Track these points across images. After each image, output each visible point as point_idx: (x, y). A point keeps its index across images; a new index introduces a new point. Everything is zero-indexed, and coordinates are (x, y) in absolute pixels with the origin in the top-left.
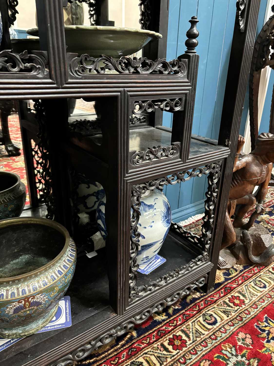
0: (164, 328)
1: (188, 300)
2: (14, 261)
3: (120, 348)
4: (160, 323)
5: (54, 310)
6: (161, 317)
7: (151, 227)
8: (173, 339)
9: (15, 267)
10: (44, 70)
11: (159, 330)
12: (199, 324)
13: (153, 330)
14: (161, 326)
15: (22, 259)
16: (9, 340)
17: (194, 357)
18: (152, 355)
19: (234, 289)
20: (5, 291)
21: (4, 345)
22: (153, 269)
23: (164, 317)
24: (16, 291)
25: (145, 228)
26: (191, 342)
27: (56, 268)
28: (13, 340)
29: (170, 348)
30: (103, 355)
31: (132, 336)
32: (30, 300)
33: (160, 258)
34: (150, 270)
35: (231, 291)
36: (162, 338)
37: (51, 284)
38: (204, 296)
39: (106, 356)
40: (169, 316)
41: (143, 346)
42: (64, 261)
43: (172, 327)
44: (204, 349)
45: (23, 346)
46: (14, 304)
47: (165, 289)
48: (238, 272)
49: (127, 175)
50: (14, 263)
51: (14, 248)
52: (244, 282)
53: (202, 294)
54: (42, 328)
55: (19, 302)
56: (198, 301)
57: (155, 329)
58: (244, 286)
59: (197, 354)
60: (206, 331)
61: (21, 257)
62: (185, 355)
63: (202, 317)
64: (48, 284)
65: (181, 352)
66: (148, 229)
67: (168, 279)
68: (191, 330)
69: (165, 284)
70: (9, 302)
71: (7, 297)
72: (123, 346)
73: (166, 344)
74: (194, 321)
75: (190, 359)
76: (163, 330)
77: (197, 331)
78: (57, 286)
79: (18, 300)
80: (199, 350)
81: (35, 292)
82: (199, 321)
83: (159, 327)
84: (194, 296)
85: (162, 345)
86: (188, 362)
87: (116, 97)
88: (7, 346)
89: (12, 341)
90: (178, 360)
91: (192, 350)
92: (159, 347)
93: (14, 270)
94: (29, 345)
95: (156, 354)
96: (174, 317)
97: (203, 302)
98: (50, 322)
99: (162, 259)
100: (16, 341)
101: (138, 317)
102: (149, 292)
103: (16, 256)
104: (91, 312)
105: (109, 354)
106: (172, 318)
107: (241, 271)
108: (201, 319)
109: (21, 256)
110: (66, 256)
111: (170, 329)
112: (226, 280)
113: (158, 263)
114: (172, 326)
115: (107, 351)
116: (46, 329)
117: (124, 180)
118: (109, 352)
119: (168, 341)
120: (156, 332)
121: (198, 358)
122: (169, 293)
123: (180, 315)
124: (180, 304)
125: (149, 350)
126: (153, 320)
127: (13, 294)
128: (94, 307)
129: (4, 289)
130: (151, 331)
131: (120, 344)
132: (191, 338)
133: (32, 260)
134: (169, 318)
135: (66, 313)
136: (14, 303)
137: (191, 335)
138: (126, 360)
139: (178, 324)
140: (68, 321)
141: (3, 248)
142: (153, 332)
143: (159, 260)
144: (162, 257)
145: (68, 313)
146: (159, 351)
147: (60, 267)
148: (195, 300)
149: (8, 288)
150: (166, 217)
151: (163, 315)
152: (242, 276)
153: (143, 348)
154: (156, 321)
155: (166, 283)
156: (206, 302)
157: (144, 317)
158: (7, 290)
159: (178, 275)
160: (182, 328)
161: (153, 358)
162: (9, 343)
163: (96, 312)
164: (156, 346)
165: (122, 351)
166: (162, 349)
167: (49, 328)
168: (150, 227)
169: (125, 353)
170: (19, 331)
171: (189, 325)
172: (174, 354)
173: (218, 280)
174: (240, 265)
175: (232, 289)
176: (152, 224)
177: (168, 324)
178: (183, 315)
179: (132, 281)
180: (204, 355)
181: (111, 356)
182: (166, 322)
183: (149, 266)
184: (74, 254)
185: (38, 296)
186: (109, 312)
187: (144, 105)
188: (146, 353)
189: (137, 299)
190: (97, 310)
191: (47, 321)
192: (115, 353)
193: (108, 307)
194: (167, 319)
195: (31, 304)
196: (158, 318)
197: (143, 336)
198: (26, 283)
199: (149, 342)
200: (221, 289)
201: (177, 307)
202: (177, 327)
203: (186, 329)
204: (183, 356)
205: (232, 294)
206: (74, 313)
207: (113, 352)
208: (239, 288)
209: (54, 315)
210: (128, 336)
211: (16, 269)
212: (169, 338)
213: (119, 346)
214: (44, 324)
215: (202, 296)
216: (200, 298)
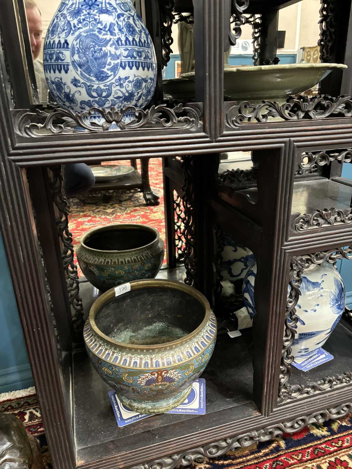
0: (323, 446)
2: (148, 328)
3: (262, 457)
4: (318, 438)
5: (187, 391)
6: (321, 431)
7: (315, 311)
8: (336, 463)
9: (148, 335)
10: (198, 123)
11: (316, 447)
13: (308, 445)
14: (319, 442)
16: (138, 414)
20: (138, 359)
21: (131, 418)
22: (313, 366)
23: (325, 433)
24: (149, 362)
25: (306, 311)
27: (193, 344)
28: (141, 414)
30: (241, 460)
31: (279, 446)
32: (163, 374)
33: (325, 353)
34: (309, 366)
36: (319, 457)
37: (186, 361)
39: (243, 462)
40: (333, 433)
41: (292, 462)
42: (203, 337)
43: (336, 448)
45: (152, 424)
46: (147, 375)
47: (329, 396)
49: (286, 243)
50: (148, 330)
51: (148, 312)
54: (172, 408)
55: (152, 374)
57: (310, 444)
61: (154, 324)
64: (183, 360)
66: (310, 313)
67: (334, 383)
69: (329, 389)
70: (142, 372)
71: (140, 366)
72: (266, 455)
73: (324, 467)
76: (322, 449)
78: (193, 365)
79: (151, 372)
81: (169, 366)
83: (316, 443)
85: (319, 468)
87: (279, 149)
88: (135, 420)
89: (140, 416)
93: (146, 337)
94: (157, 424)
96: (339, 435)
98: (181, 404)
99: (327, 354)
100: (144, 417)
101: (289, 424)
102: (305, 395)
103: (149, 322)
104: (229, 403)
105: (248, 461)
106: (336, 436)
109: (155, 322)
110: (205, 331)
111: (332, 449)
113: (322, 359)
114: (335, 446)
115: (246, 456)
116: (177, 410)
117: (281, 249)
118: (248, 458)
119: (327, 464)
120: (311, 449)
122: (335, 402)
123: (348, 435)
124: (349, 421)
126: (310, 432)
127: (146, 363)
128: (234, 399)
129: (138, 356)
130: (305, 446)
131: (262, 451)
133: (166, 330)
134: (332, 435)
135: (200, 398)
136: (147, 373)
139: (344, 445)
140: (202, 407)
141: (137, 311)
142: (308, 448)
143: (324, 356)
144: (329, 353)
145: (202, 399)
147: (197, 342)
149: (142, 356)
150: (336, 300)
151: (324, 430)
153: (292, 464)
154: (312, 435)
155: (331, 387)
157: (296, 425)
158: (141, 359)
159: (349, 381)
160: (350, 453)
162: (137, 417)
163: (235, 405)
164: (310, 466)
165: (264, 460)
167: (180, 410)
168: (313, 312)
169: (268, 464)
170: (148, 406)
176: (316, 308)
177: (329, 443)
179: (283, 376)
181: (250, 463)
182: (327, 439)
183: (308, 361)
184: (214, 330)
185: (172, 371)
186: (251, 408)
187: (315, 157)
189: (289, 400)
190: (236, 402)
191: (178, 402)
192: (256, 461)
193: (250, 403)
194: (329, 436)
195: (164, 379)
196: (316, 432)
197: (292, 450)
198: (160, 355)
199: (301, 459)
201: (344, 424)
202: (342, 449)
206: (209, 400)
207: (253, 459)
209: (186, 396)
210: (274, 445)
211: (149, 336)
212: (330, 461)
213: (261, 454)
214: (176, 405)
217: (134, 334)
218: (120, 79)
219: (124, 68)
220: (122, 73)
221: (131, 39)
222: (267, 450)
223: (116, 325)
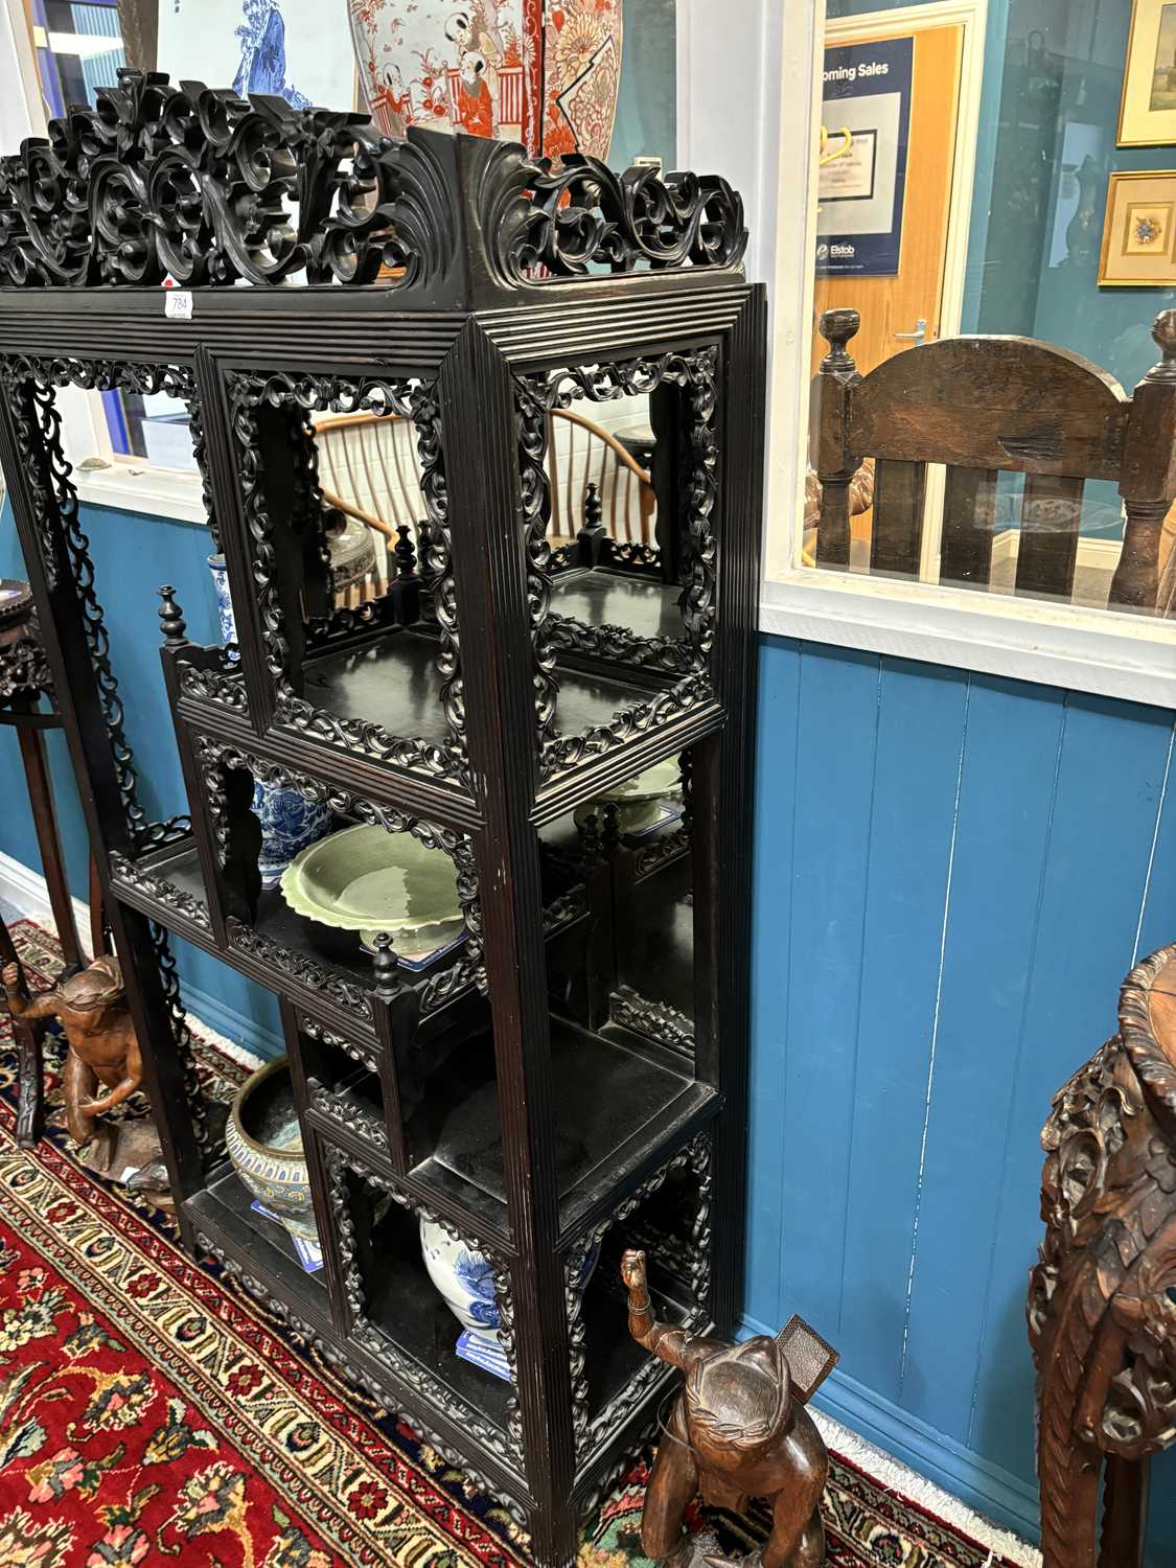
0: (402, 1468)
1: (495, 1513)
3: (346, 1396)
4: (416, 1458)
6: (432, 1458)
8: (376, 1491)
11: (394, 1459)
12: (425, 1544)
13: (394, 1448)
14: (408, 1461)
17: (335, 1536)
18: (335, 1455)
23: (431, 1465)
26: (373, 1529)
29: (354, 1487)
30: (328, 1375)
31: (375, 1411)
36: (377, 1468)
38: (524, 1555)
39: (327, 1379)
40: (439, 1474)
41: (354, 1435)
43: (406, 1486)
44: (356, 1557)
53: (526, 1550)
54: (299, 1237)
56: (497, 1539)
57: (398, 1451)
59: (343, 1541)
60: (406, 1560)
62: (338, 1517)
63: (445, 1549)
65: (345, 1509)
68: (403, 1526)
72: (352, 1401)
73: (363, 1478)
74: (430, 1533)
75: (329, 1528)
76: (397, 1468)
77: (402, 1539)
80: (353, 1546)
82: (434, 1544)
83: (404, 1457)
84: (512, 1526)
85: (357, 1473)
86: (324, 1526)
90: (326, 1506)
91: (351, 1530)
92: (355, 1467)
95: (337, 1463)
96: (436, 1486)
97: (494, 1549)
98: (311, 1242)
105: (331, 1383)
106: (432, 1482)
108: (439, 1548)
111: (403, 1482)
114: (410, 1485)
115: (337, 1377)
116: (300, 1244)
118: (337, 1382)
119: (369, 1481)
120: (389, 1454)
121: (333, 1545)
123: (444, 1499)
125: (346, 1449)
126: (421, 1443)
130: (390, 1444)
131: (356, 1395)
132: (383, 1529)
134: (432, 1475)
137: (392, 1527)
138: (322, 1413)
139: (418, 1497)
140: (317, 1265)
142: (389, 1449)
146: (344, 1467)
148: (502, 1530)
151: (436, 1462)
153: (349, 1437)
154: (420, 1448)
156: (495, 1559)
160: (407, 1507)
161: (329, 1458)
164: (357, 1459)
165: (340, 1401)
166: (350, 1472)
169: (336, 1408)
171: (418, 1521)
172: (339, 1495)
177: (413, 1474)
178: (445, 1506)
180: (341, 1557)
181: (327, 1385)
182: (419, 1469)
188: (337, 1444)
192: (334, 1392)
194: (428, 1472)
196: (428, 1453)
197: (376, 1430)
199: (363, 1446)
201: (468, 1489)
202: (407, 1494)
203: (404, 1515)
204: (334, 1515)
207: (337, 1387)
210: (373, 1404)
212: (377, 1483)
213: (350, 1394)
215: (518, 1548)
216: (511, 1542)
222: (360, 1399)
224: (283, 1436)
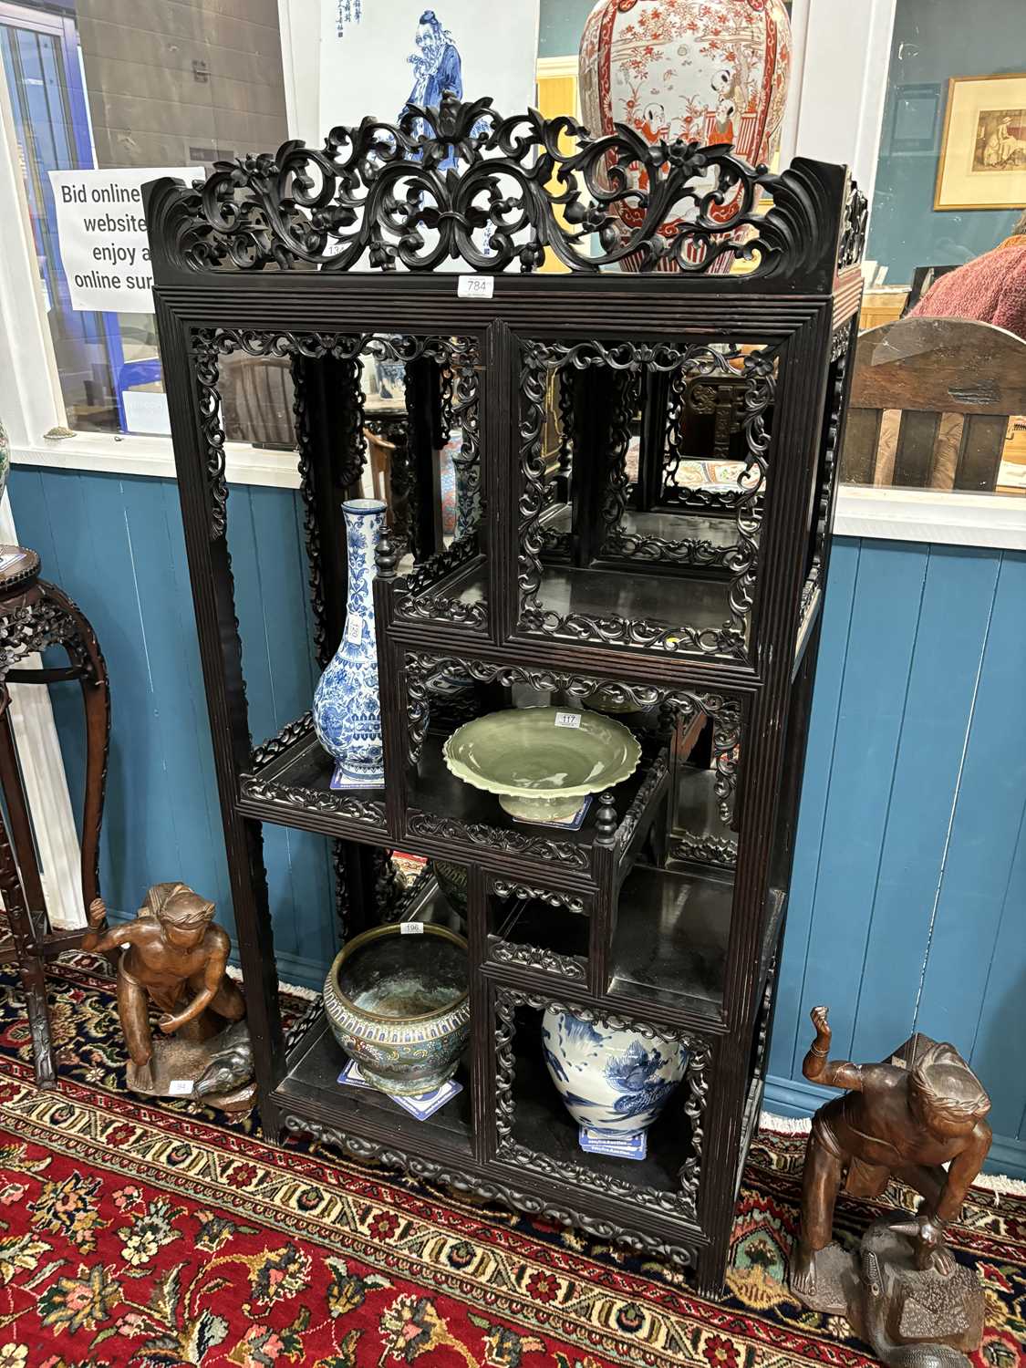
0: (556, 1255)
1: (647, 1267)
2: (442, 990)
3: (477, 1215)
4: (562, 1245)
6: (575, 1241)
8: (546, 1278)
11: (545, 1250)
12: (608, 1305)
13: (541, 1242)
14: (557, 1249)
15: (452, 993)
16: (363, 1079)
17: (534, 1321)
18: (496, 1261)
19: (752, 1337)
20: (347, 1016)
21: (356, 1080)
22: (602, 1151)
24: (354, 1024)
26: (560, 1307)
28: (365, 1082)
29: (526, 1281)
30: (453, 1202)
31: (508, 1219)
32: (362, 1044)
34: (599, 1148)
35: (739, 1334)
36: (536, 1261)
37: (388, 1043)
38: (685, 1290)
39: (454, 1206)
40: (587, 1252)
41: (502, 1242)
43: (567, 1267)
44: (560, 1331)
45: (368, 1098)
46: (348, 1037)
47: (571, 1189)
48: (819, 1331)
50: (442, 993)
51: (448, 969)
52: (798, 1353)
53: (684, 1285)
54: (396, 1094)
55: (353, 1038)
56: (659, 1284)
57: (545, 1244)
58: (780, 1356)
59: (543, 1322)
60: (600, 1322)
62: (528, 1306)
63: (625, 1304)
64: (385, 1040)
65: (530, 1299)
66: (575, 1069)
68: (583, 1297)
70: (345, 1031)
71: (344, 1024)
72: (484, 1217)
73: (529, 1271)
74: (607, 1296)
75: (525, 1317)
76: (552, 1257)
77: (588, 1307)
79: (352, 1035)
80: (553, 1324)
81: (365, 1038)
82: (613, 1303)
83: (553, 1247)
84: (665, 1272)
85: (523, 1269)
86: (520, 1316)
88: (358, 1084)
90: (512, 1301)
91: (544, 1313)
92: (518, 1265)
94: (371, 1101)
95: (501, 1267)
96: (591, 1260)
97: (663, 1293)
98: (409, 1097)
99: (641, 1150)
100: (365, 1086)
101: (516, 1195)
105: (459, 1208)
106: (585, 1259)
107: (830, 1337)
108: (620, 1304)
110: (434, 1023)
111: (563, 1265)
112: (769, 1313)
113: (625, 1151)
114: (569, 1265)
115: (462, 1203)
116: (402, 1101)
118: (463, 1206)
119: (536, 1272)
120: (539, 1248)
121: (536, 1329)
123: (602, 1268)
124: (625, 1257)
125: (503, 1254)
126: (561, 1233)
130: (535, 1240)
131: (485, 1211)
132: (569, 1303)
134: (582, 1254)
135: (437, 1102)
136: (348, 1035)
137: (575, 1301)
138: (465, 1233)
139: (581, 1273)
140: (427, 1113)
144: (646, 1150)
145: (437, 1105)
146: (509, 1268)
148: (660, 1277)
150: (621, 1071)
151: (580, 1243)
152: (814, 1343)
153: (499, 1245)
154: (561, 1237)
156: (667, 1299)
158: (349, 1017)
160: (577, 1283)
161: (492, 1266)
162: (361, 1083)
164: (516, 1259)
165: (475, 1220)
166: (516, 1271)
167: (405, 1103)
168: (579, 1070)
169: (476, 1226)
170: (374, 1078)
171: (592, 1290)
172: (518, 1289)
173: (750, 1298)
174: (852, 1328)
175: (745, 1332)
177: (566, 1258)
178: (606, 1273)
180: (548, 1335)
181: (457, 1211)
182: (570, 1252)
183: (605, 1142)
185: (372, 1047)
188: (493, 1252)
189: (515, 1162)
191: (408, 1091)
192: (466, 1214)
194: (577, 1251)
195: (362, 1050)
196: (570, 1239)
197: (518, 1233)
198: (367, 1023)
199: (515, 1248)
200: (730, 1314)
201: (615, 1256)
202: (571, 1273)
203: (578, 1289)
204: (523, 1306)
205: (733, 1340)
206: (442, 1111)
207: (467, 1210)
208: (764, 1349)
209: (421, 1092)
210: (504, 1215)
212: (543, 1272)
213: (480, 1212)
214: (403, 1093)
215: (678, 1286)
216: (671, 1284)
217: (423, 989)
218: (353, 747)
219: (357, 739)
220: (355, 743)
221: (368, 714)
222: (490, 1214)
223: (404, 967)
224: (443, 1258)
